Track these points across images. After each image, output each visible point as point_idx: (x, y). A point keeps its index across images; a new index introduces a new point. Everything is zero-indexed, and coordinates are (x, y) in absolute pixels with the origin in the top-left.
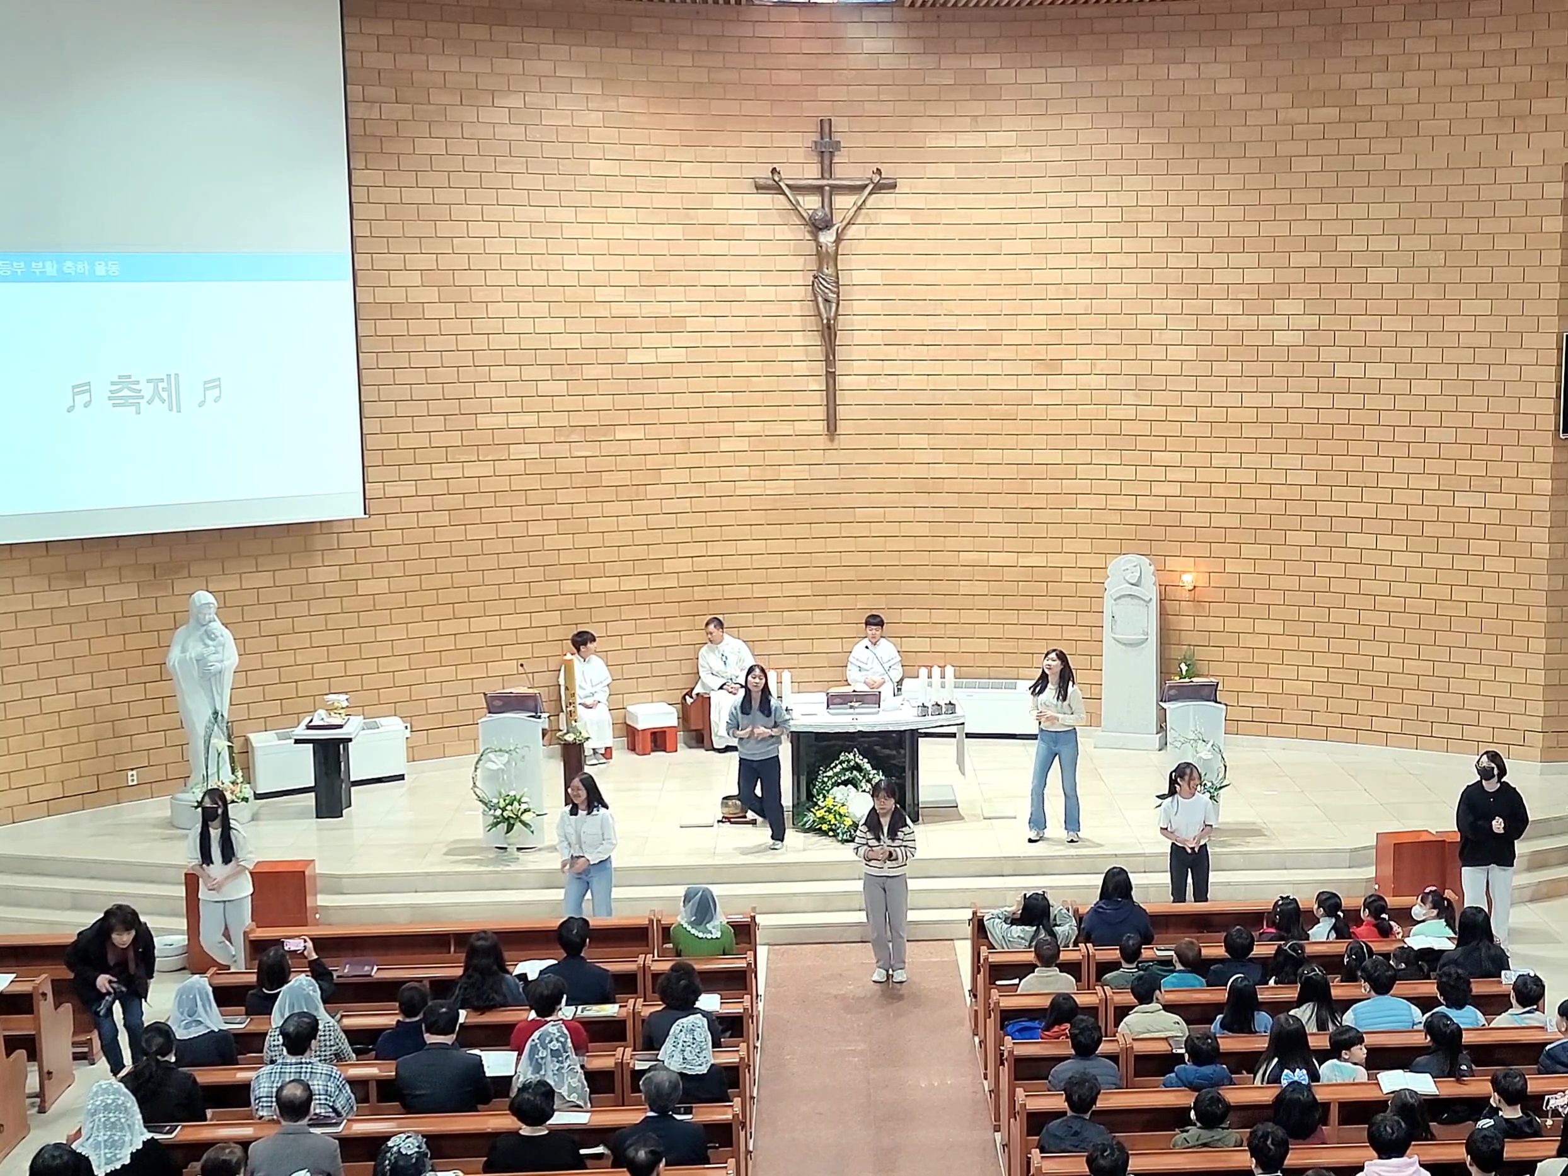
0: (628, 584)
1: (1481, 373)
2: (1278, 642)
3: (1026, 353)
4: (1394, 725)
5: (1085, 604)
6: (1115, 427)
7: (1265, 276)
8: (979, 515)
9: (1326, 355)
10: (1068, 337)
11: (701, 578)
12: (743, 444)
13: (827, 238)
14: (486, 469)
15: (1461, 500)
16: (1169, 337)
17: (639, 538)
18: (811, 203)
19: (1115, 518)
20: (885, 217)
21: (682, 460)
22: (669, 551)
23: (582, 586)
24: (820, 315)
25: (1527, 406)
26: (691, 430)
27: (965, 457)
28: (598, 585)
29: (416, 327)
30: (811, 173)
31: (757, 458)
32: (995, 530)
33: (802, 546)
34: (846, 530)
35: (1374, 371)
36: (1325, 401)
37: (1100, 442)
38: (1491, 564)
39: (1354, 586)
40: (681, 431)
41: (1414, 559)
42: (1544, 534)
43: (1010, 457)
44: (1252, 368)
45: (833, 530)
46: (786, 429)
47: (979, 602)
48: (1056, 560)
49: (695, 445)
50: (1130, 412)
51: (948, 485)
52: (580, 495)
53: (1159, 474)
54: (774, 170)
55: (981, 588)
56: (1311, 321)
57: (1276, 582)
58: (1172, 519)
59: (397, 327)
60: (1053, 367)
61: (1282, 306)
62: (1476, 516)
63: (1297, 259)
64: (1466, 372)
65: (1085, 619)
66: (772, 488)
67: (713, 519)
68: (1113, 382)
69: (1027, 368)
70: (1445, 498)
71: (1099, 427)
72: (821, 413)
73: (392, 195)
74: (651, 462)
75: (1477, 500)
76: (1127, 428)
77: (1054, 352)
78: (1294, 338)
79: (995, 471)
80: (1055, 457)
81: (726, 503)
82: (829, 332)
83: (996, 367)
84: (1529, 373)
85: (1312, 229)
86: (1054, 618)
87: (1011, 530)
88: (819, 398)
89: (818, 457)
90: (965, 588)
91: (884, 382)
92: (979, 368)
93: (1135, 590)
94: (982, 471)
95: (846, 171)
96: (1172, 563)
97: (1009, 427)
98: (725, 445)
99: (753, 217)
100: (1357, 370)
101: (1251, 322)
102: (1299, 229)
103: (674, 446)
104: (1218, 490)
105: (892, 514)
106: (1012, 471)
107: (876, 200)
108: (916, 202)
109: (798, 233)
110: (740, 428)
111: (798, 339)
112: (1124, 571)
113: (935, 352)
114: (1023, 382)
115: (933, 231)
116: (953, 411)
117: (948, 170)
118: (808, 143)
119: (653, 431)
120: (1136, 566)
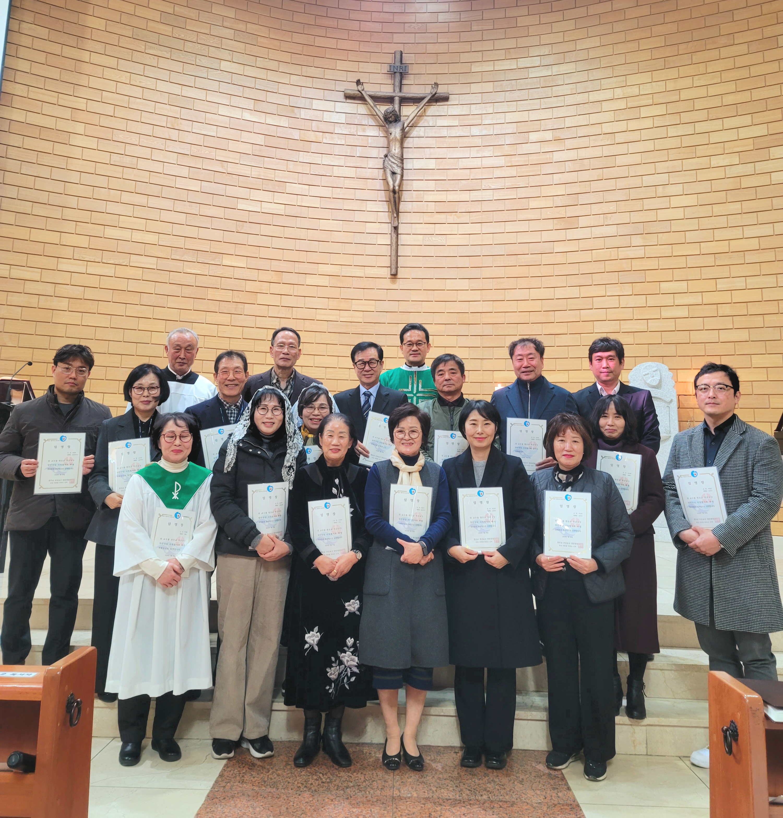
3: (549, 213)
6: (625, 265)
7: (760, 130)
10: (583, 199)
12: (324, 281)
16: (671, 190)
20: (441, 122)
21: (275, 288)
27: (499, 295)
30: (387, 88)
31: (336, 293)
37: (614, 278)
40: (276, 265)
43: (535, 294)
44: (724, 234)
46: (358, 272)
49: (287, 278)
50: (640, 252)
52: (188, 304)
53: (668, 300)
60: (571, 222)
66: (345, 317)
68: (624, 230)
69: (549, 225)
71: (610, 266)
72: (386, 261)
74: (250, 286)
76: (639, 265)
77: (571, 212)
79: (523, 306)
80: (574, 292)
83: (524, 226)
88: (386, 251)
89: (382, 295)
91: (435, 240)
92: (510, 227)
94: (513, 306)
95: (414, 88)
97: (535, 271)
99: (342, 118)
104: (725, 310)
106: (537, 306)
107: (434, 109)
108: (464, 110)
109: (375, 132)
110: (323, 269)
111: (371, 206)
112: (644, 375)
113: (476, 217)
114: (546, 236)
115: (475, 131)
116: (488, 261)
117: (489, 87)
118: (386, 68)
119: (254, 263)
120: (656, 370)
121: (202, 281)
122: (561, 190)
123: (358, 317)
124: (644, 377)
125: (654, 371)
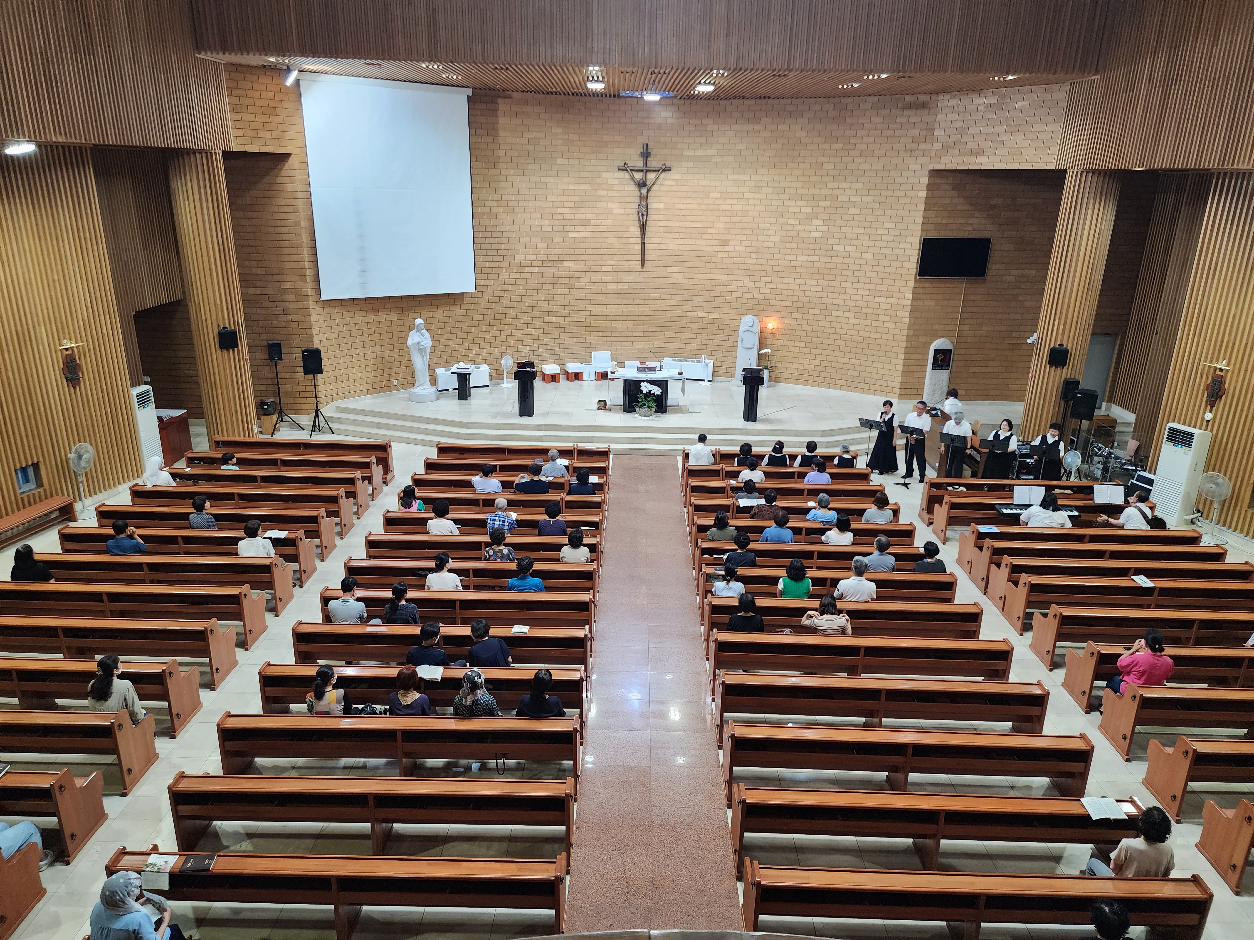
0: (567, 319)
1: (888, 251)
2: (803, 350)
3: (716, 237)
4: (844, 383)
5: (731, 333)
6: (747, 267)
7: (809, 210)
8: (695, 298)
9: (830, 241)
10: (732, 231)
11: (593, 318)
12: (610, 269)
13: (644, 191)
14: (518, 276)
15: (877, 300)
16: (770, 232)
17: (572, 302)
18: (639, 176)
19: (745, 301)
20: (666, 183)
21: (588, 274)
22: (582, 308)
23: (551, 319)
24: (639, 220)
25: (906, 265)
26: (591, 263)
27: (691, 276)
28: (557, 319)
29: (494, 222)
30: (640, 164)
31: (615, 274)
32: (700, 304)
33: (630, 307)
34: (647, 302)
35: (848, 248)
36: (828, 260)
37: (742, 272)
38: (886, 325)
39: (833, 330)
40: (588, 263)
41: (856, 321)
42: (908, 314)
43: (707, 276)
44: (800, 246)
45: (642, 302)
46: (626, 263)
47: (694, 331)
48: (723, 316)
49: (593, 269)
50: (754, 262)
51: (685, 287)
52: (551, 286)
53: (763, 285)
54: (625, 164)
55: (694, 325)
56: (825, 228)
57: (804, 328)
58: (767, 302)
59: (487, 222)
60: (726, 242)
61: (815, 222)
62: (882, 306)
63: (822, 204)
64: (884, 251)
65: (731, 338)
66: (620, 285)
67: (598, 296)
68: (748, 249)
69: (716, 242)
70: (870, 299)
71: (741, 266)
72: (639, 258)
73: (486, 171)
74: (577, 275)
75: (882, 300)
76: (753, 267)
77: (727, 237)
78: (818, 235)
79: (702, 282)
80: (724, 277)
81: (604, 291)
82: (643, 227)
83: (704, 242)
84: (908, 252)
85: (829, 192)
86: (720, 337)
87: (706, 304)
88: (639, 252)
89: (637, 274)
90: (688, 325)
91: (662, 247)
92: (698, 242)
93: (751, 329)
94: (697, 282)
95: (653, 163)
96: (765, 319)
97: (708, 265)
98: (604, 269)
99: (616, 182)
100: (841, 248)
101: (802, 228)
102: (824, 192)
103: (585, 269)
104: (785, 292)
105: (663, 297)
106: (708, 282)
107: (663, 175)
108: (678, 177)
109: (633, 188)
110: (609, 262)
111: (632, 229)
112: (747, 322)
113: (682, 236)
114: (715, 248)
115: (684, 188)
116: (687, 259)
117: (691, 164)
118: (639, 152)
119: (578, 263)
120: (753, 320)
121: (556, 275)
122: (722, 225)
123: (626, 285)
125: (751, 320)
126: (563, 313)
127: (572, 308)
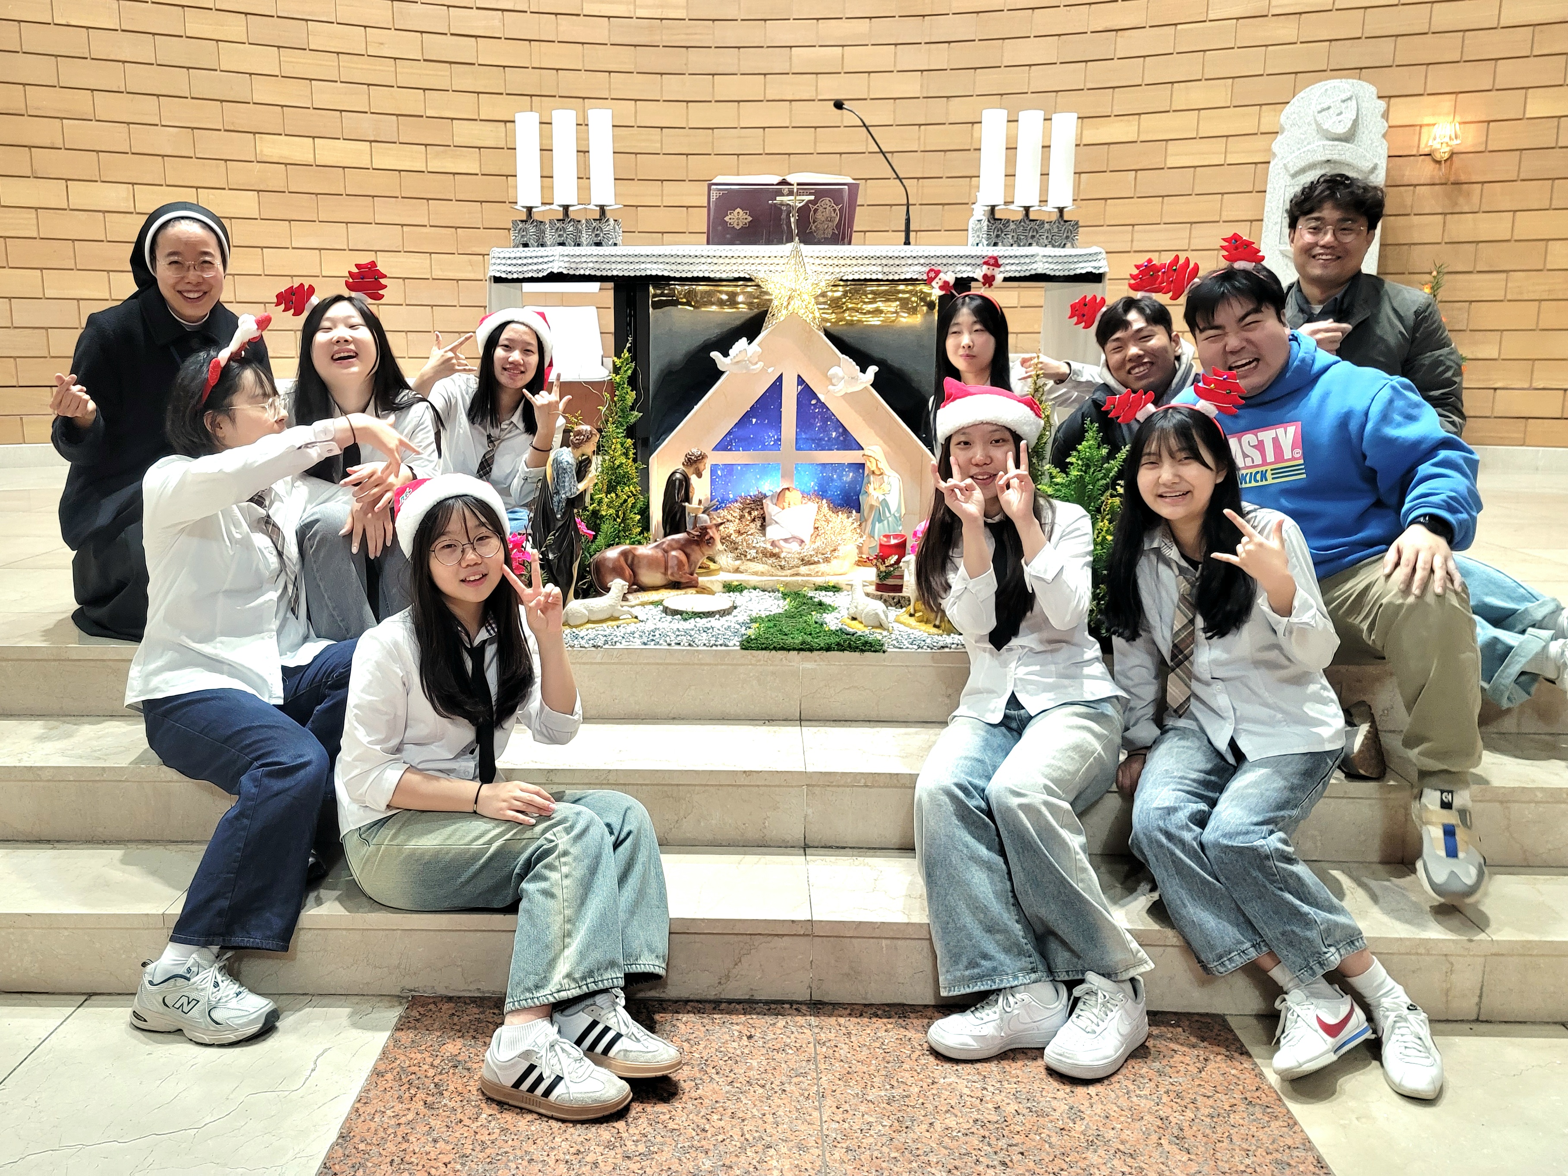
0: (387, 157)
17: (408, 74)
28: (330, 152)
45: (753, 87)
81: (566, 27)
93: (1341, 151)
105: (855, 58)
112: (1319, 112)
120: (1350, 98)
124: (1319, 117)
125: (1344, 101)
126: (366, 125)
127: (412, 102)
